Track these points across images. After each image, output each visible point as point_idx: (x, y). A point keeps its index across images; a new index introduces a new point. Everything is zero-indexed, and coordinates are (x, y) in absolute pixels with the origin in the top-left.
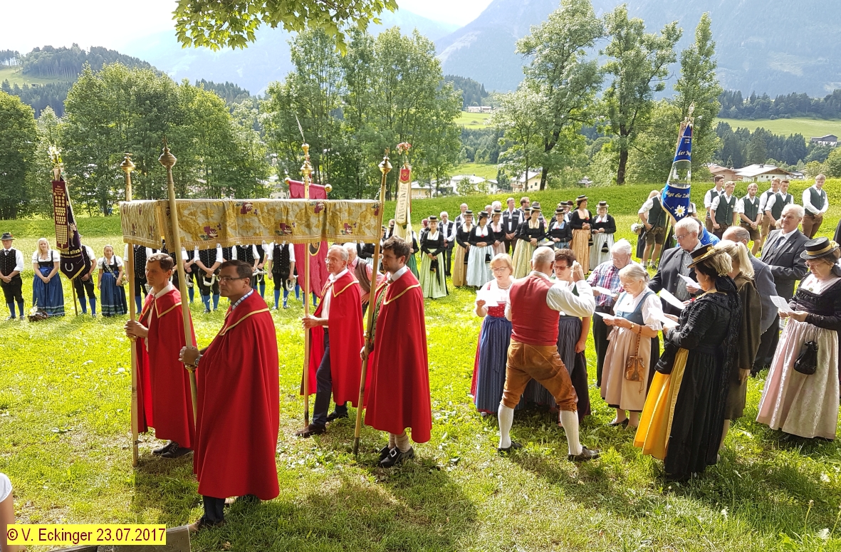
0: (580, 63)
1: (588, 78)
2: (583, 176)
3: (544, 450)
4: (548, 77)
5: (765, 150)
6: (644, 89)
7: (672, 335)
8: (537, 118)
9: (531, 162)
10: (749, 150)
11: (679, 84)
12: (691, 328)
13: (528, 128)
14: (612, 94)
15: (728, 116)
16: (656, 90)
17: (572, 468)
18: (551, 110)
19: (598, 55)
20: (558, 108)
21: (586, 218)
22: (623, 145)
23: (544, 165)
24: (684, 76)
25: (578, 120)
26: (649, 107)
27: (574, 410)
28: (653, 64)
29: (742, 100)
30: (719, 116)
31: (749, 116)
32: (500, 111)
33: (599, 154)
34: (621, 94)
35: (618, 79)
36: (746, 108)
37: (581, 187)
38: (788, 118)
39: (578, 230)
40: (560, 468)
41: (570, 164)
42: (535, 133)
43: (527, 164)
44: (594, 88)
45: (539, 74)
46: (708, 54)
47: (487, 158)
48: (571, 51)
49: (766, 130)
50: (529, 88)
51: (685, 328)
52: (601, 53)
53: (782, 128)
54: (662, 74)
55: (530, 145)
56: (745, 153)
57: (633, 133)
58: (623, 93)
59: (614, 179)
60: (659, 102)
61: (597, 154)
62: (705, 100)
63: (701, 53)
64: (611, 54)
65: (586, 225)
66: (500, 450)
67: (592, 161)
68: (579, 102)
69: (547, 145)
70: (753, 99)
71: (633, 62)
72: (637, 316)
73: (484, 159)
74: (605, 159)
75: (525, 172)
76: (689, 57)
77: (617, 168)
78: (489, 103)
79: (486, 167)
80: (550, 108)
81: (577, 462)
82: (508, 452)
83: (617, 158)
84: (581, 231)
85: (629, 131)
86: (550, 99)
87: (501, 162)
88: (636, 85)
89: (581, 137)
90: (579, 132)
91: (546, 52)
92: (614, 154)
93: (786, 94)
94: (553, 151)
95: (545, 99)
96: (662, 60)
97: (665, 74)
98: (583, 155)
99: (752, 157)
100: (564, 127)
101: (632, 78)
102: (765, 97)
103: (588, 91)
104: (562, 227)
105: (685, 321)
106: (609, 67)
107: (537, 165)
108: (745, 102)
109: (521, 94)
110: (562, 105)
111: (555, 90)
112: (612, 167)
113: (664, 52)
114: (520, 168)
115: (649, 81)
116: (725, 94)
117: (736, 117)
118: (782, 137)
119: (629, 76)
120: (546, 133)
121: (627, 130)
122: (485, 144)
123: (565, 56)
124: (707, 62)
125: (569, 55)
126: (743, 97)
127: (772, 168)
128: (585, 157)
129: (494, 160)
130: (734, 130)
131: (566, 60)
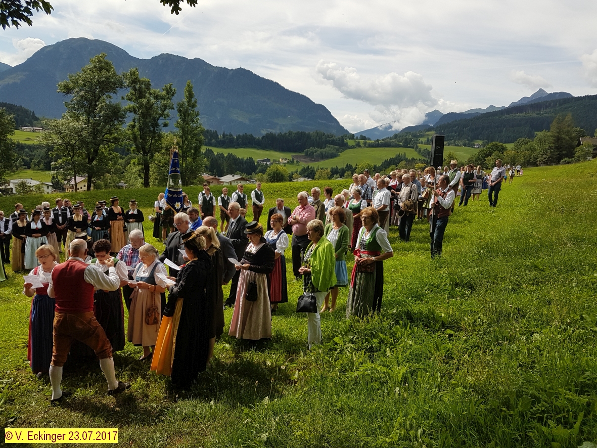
0: (108, 103)
1: (115, 114)
2: (120, 181)
3: (90, 392)
4: (85, 111)
5: (234, 166)
6: (156, 125)
7: (172, 290)
8: (79, 139)
9: (78, 170)
10: (225, 166)
11: (178, 123)
12: (184, 284)
13: (73, 146)
14: (134, 126)
15: (211, 145)
16: (164, 126)
17: (110, 401)
18: (90, 134)
19: (121, 99)
20: (95, 133)
21: (119, 212)
22: (146, 161)
23: (88, 173)
24: (180, 118)
25: (111, 142)
26: (160, 137)
27: (110, 357)
28: (159, 109)
29: (218, 136)
30: (206, 145)
31: (223, 145)
32: (48, 132)
33: (130, 166)
34: (140, 127)
35: (137, 116)
36: (221, 140)
37: (119, 188)
38: (244, 148)
39: (114, 221)
40: (101, 403)
41: (109, 172)
42: (79, 149)
43: (75, 172)
44: (120, 121)
45: (78, 109)
46: (193, 106)
47: (42, 166)
48: (101, 95)
49: (233, 154)
50: (71, 117)
51: (180, 284)
52: (123, 98)
53: (242, 154)
54: (166, 116)
55: (76, 158)
56: (223, 168)
57: (152, 153)
58: (141, 126)
59: (142, 183)
60: (167, 134)
61: (129, 165)
62: (195, 135)
63: (189, 105)
64: (130, 100)
65: (119, 217)
66: (52, 401)
67: (126, 170)
68: (110, 129)
69: (89, 158)
70: (224, 135)
71: (146, 106)
72: (151, 279)
73: (39, 166)
74: (135, 170)
75: (74, 178)
76: (182, 107)
77: (143, 175)
78: (40, 125)
79: (42, 172)
80: (89, 133)
81: (115, 395)
82: (60, 402)
83: (142, 169)
84: (117, 221)
85: (149, 152)
86: (88, 126)
87: (54, 169)
88: (149, 122)
89: (115, 154)
90: (113, 150)
91: (82, 93)
92: (140, 167)
93: (241, 134)
94: (95, 163)
95: (84, 126)
96: (165, 107)
97: (168, 116)
98: (118, 166)
99: (227, 170)
100: (101, 146)
101: (147, 117)
102: (231, 135)
103: (116, 123)
104: (102, 219)
105: (180, 280)
106: (130, 108)
107: (83, 172)
108: (220, 137)
109: (65, 121)
110: (98, 131)
111: (91, 120)
112: (140, 175)
113: (166, 102)
114: (69, 174)
115: (158, 120)
116: (208, 131)
117: (216, 146)
118: (243, 159)
119: (144, 116)
120: (88, 150)
121: (147, 151)
122: (39, 156)
123: (97, 98)
124: (193, 111)
125: (100, 97)
126: (218, 134)
127: (239, 177)
128: (120, 168)
129: (48, 168)
130: (216, 154)
131: (98, 101)
